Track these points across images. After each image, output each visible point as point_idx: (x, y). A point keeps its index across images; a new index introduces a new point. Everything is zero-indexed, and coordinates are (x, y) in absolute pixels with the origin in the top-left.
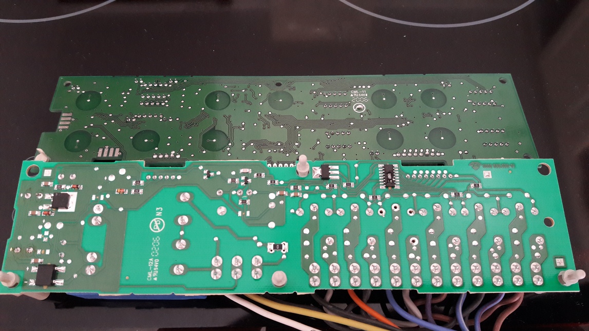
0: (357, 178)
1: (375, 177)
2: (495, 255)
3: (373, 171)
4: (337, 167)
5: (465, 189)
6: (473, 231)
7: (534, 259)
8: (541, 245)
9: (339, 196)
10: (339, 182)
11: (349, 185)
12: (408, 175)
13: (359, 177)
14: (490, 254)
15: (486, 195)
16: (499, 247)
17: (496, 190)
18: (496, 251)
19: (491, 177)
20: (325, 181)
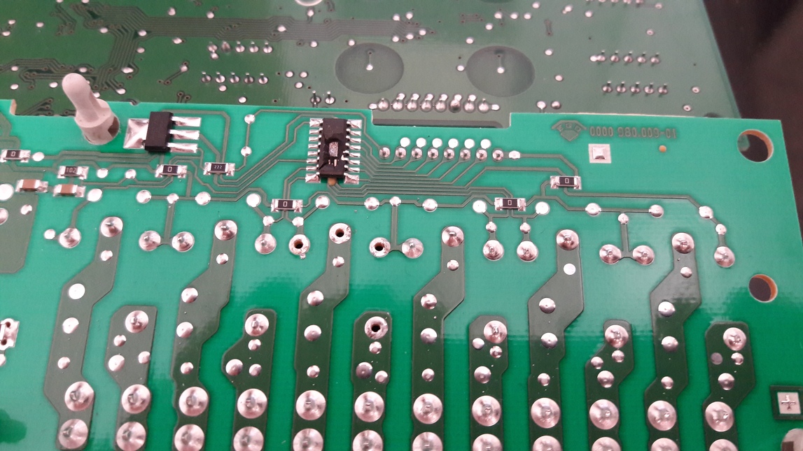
0: (246, 151)
1: (295, 152)
2: (605, 375)
3: (292, 136)
4: (196, 122)
5: (534, 190)
6: (547, 303)
7: (716, 393)
8: (739, 352)
9: (187, 197)
10: (193, 161)
11: (218, 168)
12: (386, 149)
13: (252, 150)
14: (592, 371)
15: (593, 208)
16: (618, 354)
17: (621, 194)
18: (609, 364)
19: (608, 160)
20: (156, 157)
